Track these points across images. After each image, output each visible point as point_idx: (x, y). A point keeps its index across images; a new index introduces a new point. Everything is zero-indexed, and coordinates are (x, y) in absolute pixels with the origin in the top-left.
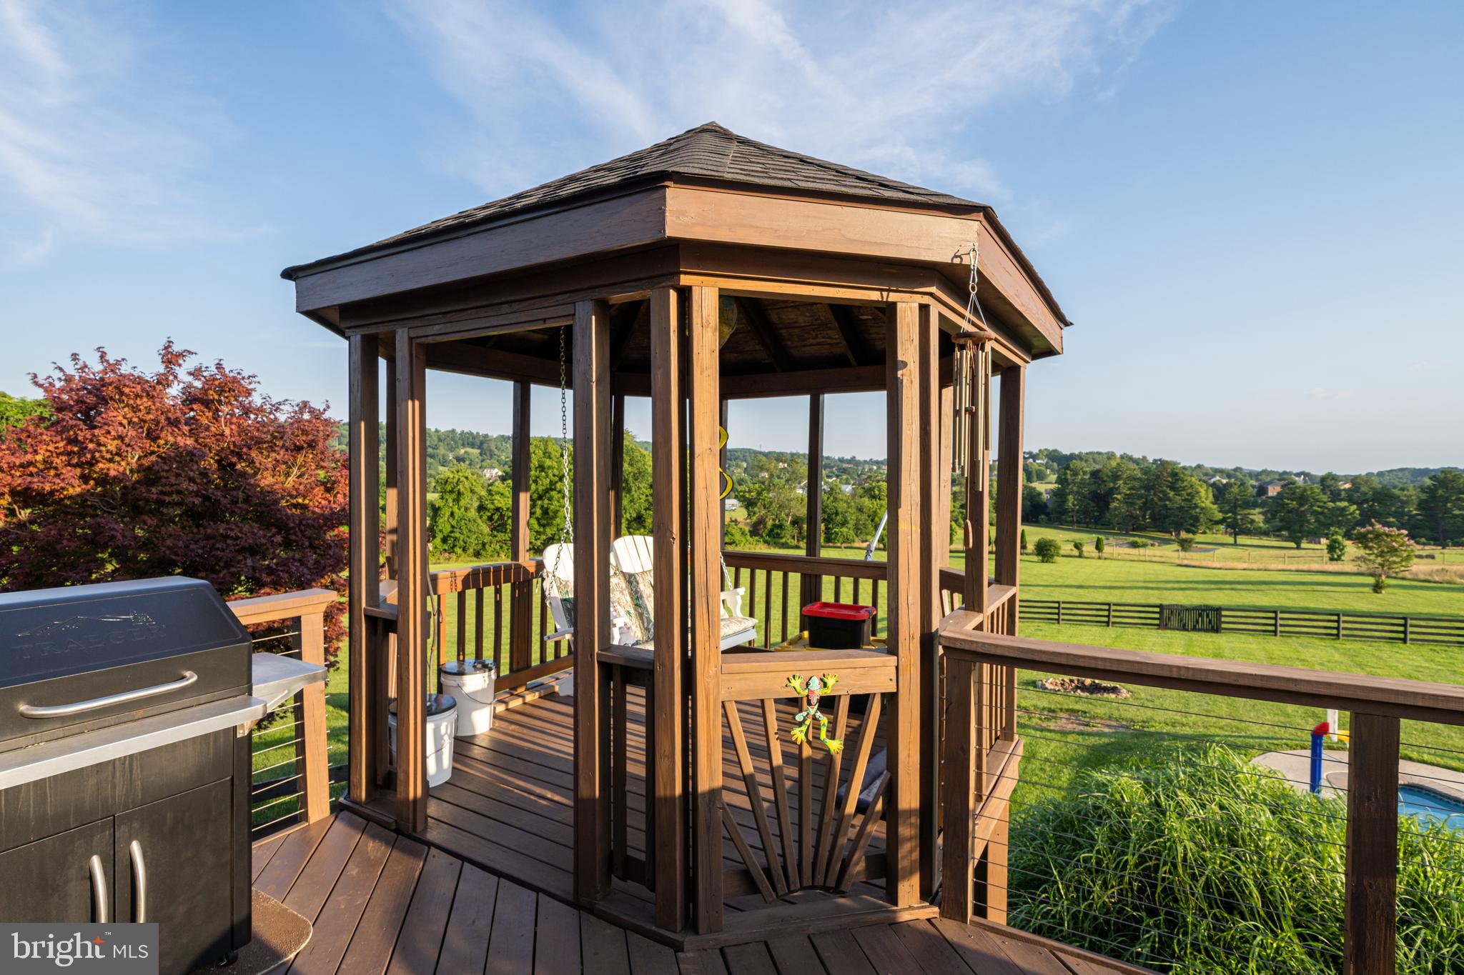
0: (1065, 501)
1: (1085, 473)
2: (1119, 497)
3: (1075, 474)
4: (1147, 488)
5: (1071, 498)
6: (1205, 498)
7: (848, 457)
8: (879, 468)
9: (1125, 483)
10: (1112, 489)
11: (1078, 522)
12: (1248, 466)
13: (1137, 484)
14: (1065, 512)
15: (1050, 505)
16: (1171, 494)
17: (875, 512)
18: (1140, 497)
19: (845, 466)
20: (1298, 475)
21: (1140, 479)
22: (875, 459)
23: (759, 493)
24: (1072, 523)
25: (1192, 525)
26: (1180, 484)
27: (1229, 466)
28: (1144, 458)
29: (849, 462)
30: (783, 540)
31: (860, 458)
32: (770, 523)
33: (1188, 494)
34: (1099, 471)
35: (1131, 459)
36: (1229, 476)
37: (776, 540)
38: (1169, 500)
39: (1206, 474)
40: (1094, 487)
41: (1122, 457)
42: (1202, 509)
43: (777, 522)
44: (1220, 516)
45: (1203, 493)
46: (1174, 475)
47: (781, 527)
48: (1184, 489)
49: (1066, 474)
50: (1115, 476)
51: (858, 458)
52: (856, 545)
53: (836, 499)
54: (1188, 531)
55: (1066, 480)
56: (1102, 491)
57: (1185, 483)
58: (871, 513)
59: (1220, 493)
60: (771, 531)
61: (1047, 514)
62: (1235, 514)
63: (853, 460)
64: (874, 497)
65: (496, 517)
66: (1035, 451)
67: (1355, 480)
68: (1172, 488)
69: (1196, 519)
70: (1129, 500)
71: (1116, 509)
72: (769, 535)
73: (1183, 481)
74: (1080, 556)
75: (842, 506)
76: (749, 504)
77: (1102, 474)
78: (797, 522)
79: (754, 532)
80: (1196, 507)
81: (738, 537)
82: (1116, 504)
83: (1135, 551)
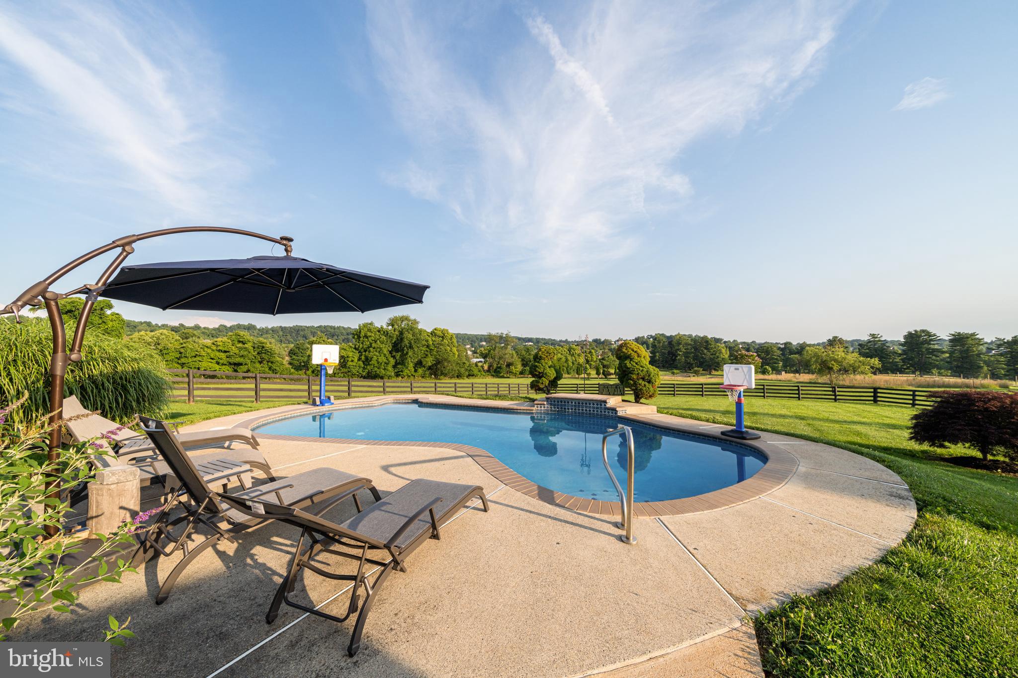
1: (665, 344)
2: (680, 353)
3: (659, 343)
5: (657, 354)
6: (725, 354)
9: (683, 347)
10: (678, 350)
13: (690, 347)
16: (706, 351)
18: (692, 353)
21: (690, 344)
23: (490, 351)
25: (716, 367)
26: (709, 346)
30: (501, 375)
32: (495, 366)
33: (714, 351)
34: (672, 341)
37: (498, 374)
38: (705, 355)
40: (669, 349)
42: (723, 359)
43: (499, 366)
45: (723, 351)
46: (707, 342)
47: (500, 368)
48: (712, 349)
50: (680, 342)
54: (715, 370)
55: (655, 345)
56: (673, 350)
59: (733, 349)
60: (496, 370)
68: (706, 348)
69: (718, 364)
70: (686, 355)
71: (679, 360)
72: (494, 372)
73: (711, 345)
76: (485, 356)
77: (673, 343)
78: (509, 365)
79: (489, 371)
80: (718, 357)
81: (476, 371)
82: (681, 358)
83: (673, 377)
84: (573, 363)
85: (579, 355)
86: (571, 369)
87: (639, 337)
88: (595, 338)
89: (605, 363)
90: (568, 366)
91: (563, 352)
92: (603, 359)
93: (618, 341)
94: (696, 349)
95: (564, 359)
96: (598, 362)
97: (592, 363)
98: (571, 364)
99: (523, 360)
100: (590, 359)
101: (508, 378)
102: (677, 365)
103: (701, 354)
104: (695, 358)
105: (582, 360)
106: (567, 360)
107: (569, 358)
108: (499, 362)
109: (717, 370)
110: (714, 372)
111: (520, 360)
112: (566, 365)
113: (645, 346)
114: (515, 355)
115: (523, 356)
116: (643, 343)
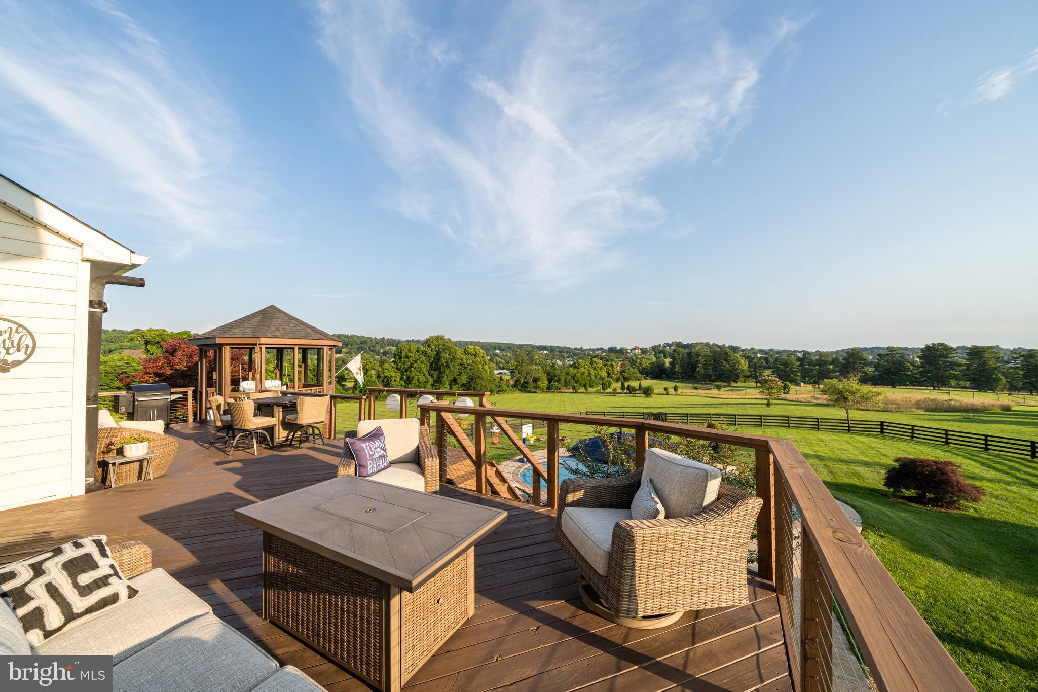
0: (675, 368)
1: (683, 354)
2: (700, 365)
3: (679, 354)
5: (678, 366)
6: (744, 365)
7: (579, 347)
8: (593, 353)
9: (703, 358)
10: (697, 361)
11: (683, 378)
12: (776, 348)
13: (709, 359)
14: (674, 373)
15: (669, 370)
16: (725, 363)
17: (575, 375)
18: (712, 364)
19: (576, 352)
20: (801, 352)
24: (678, 378)
25: (736, 378)
28: (724, 345)
30: (529, 389)
32: (522, 381)
33: (733, 363)
35: (717, 346)
36: (766, 353)
37: (526, 389)
38: (724, 366)
39: (754, 353)
40: (688, 361)
41: (712, 345)
42: (742, 370)
43: (526, 381)
44: (749, 374)
45: (742, 362)
46: (726, 354)
47: (527, 383)
48: (731, 360)
50: (698, 355)
52: (562, 391)
53: (554, 369)
54: (735, 382)
55: (675, 357)
56: (693, 361)
58: (573, 375)
59: (752, 361)
60: (523, 385)
61: (666, 374)
62: (755, 372)
63: (581, 349)
64: (576, 367)
65: (385, 380)
66: (670, 343)
68: (725, 360)
69: (738, 375)
70: (705, 367)
71: (698, 371)
72: (522, 387)
74: (667, 394)
75: (558, 372)
76: (512, 372)
77: (692, 354)
78: (536, 380)
79: (515, 386)
80: (737, 369)
81: (505, 388)
82: (700, 369)
83: (695, 391)
84: (596, 377)
85: (601, 369)
86: (593, 382)
87: (655, 346)
88: (611, 346)
89: (626, 375)
90: (591, 379)
91: (586, 366)
92: (623, 371)
93: (634, 349)
94: (715, 360)
95: (587, 373)
96: (619, 374)
97: (613, 375)
98: (593, 378)
99: (548, 375)
100: (611, 372)
101: (535, 392)
102: (696, 377)
103: (720, 365)
104: (715, 369)
105: (604, 374)
106: (590, 374)
107: (592, 371)
108: (525, 378)
109: (737, 382)
110: (733, 384)
111: (546, 375)
112: (588, 378)
113: (662, 355)
114: (541, 370)
115: (548, 370)
116: (661, 352)
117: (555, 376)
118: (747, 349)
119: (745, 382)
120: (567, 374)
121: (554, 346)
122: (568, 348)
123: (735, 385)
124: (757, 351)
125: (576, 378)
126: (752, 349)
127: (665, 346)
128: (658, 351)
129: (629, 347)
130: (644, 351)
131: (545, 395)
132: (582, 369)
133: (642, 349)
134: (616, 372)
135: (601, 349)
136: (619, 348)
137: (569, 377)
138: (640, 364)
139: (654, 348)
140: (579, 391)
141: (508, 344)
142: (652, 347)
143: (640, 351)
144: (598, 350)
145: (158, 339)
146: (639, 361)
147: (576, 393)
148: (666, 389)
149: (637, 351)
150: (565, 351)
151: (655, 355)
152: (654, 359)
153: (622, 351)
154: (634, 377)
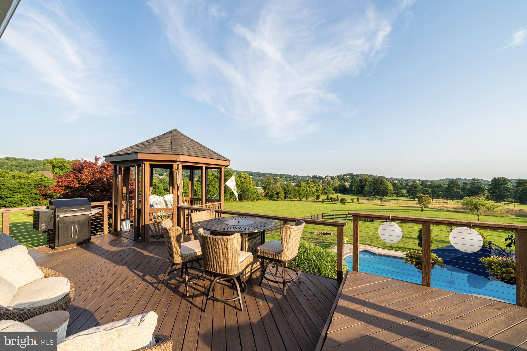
0: (352, 188)
1: (357, 180)
2: (367, 186)
3: (355, 180)
4: (375, 184)
5: (354, 187)
6: (390, 187)
8: (304, 178)
9: (368, 183)
10: (365, 184)
11: (356, 193)
13: (371, 183)
14: (352, 191)
15: (349, 189)
17: (299, 190)
18: (373, 186)
20: (418, 180)
21: (372, 181)
22: (303, 176)
23: (267, 185)
24: (354, 194)
25: (386, 194)
26: (383, 183)
27: (399, 178)
28: (376, 176)
29: (296, 176)
30: (274, 198)
31: (299, 175)
32: (270, 194)
33: (385, 186)
34: (362, 179)
35: (372, 176)
36: (399, 181)
37: (272, 198)
38: (380, 187)
39: (393, 180)
40: (360, 184)
41: (370, 175)
42: (389, 190)
44: (394, 192)
45: (390, 185)
46: (381, 180)
47: (273, 195)
49: (352, 180)
50: (366, 181)
51: (298, 176)
52: (293, 199)
53: (288, 187)
54: (386, 196)
55: (353, 182)
56: (362, 184)
57: (384, 183)
58: (298, 191)
59: (394, 185)
60: (270, 196)
61: (348, 191)
62: (398, 191)
64: (299, 186)
66: (346, 174)
67: (431, 182)
68: (381, 184)
69: (388, 193)
70: (369, 187)
71: (366, 190)
72: (270, 197)
73: (384, 182)
74: (353, 203)
75: (290, 189)
76: (265, 188)
78: (277, 193)
79: (266, 196)
80: (387, 189)
81: (261, 197)
82: (366, 188)
83: (368, 201)
84: (310, 192)
85: (313, 187)
86: (308, 195)
87: (339, 175)
89: (326, 191)
90: (307, 193)
91: (305, 186)
92: (324, 189)
93: (327, 177)
95: (305, 190)
97: (319, 191)
98: (309, 192)
99: (285, 190)
100: (318, 189)
101: (277, 200)
102: (364, 193)
103: (378, 187)
104: (374, 189)
105: (314, 190)
107: (308, 189)
108: (272, 192)
109: (387, 196)
110: (385, 197)
111: (283, 190)
112: (306, 193)
113: (343, 180)
114: (280, 187)
115: (284, 188)
116: (342, 179)
117: (288, 191)
118: (389, 178)
119: (390, 196)
120: (295, 190)
121: (282, 174)
122: (290, 175)
123: (386, 198)
124: (394, 179)
125: (299, 192)
126: (391, 178)
127: (344, 175)
128: (341, 178)
129: (324, 176)
130: (332, 178)
131: (284, 201)
132: (303, 188)
133: (331, 177)
134: (321, 190)
135: (308, 176)
136: (318, 176)
137: (296, 192)
138: (332, 185)
139: (338, 176)
140: (303, 200)
141: (257, 173)
142: (337, 176)
143: (330, 178)
144: (306, 177)
145: (60, 165)
146: (331, 183)
147: (301, 201)
148: (352, 200)
149: (328, 178)
150: (288, 177)
151: (339, 180)
152: (339, 183)
153: (320, 178)
154: (330, 192)
